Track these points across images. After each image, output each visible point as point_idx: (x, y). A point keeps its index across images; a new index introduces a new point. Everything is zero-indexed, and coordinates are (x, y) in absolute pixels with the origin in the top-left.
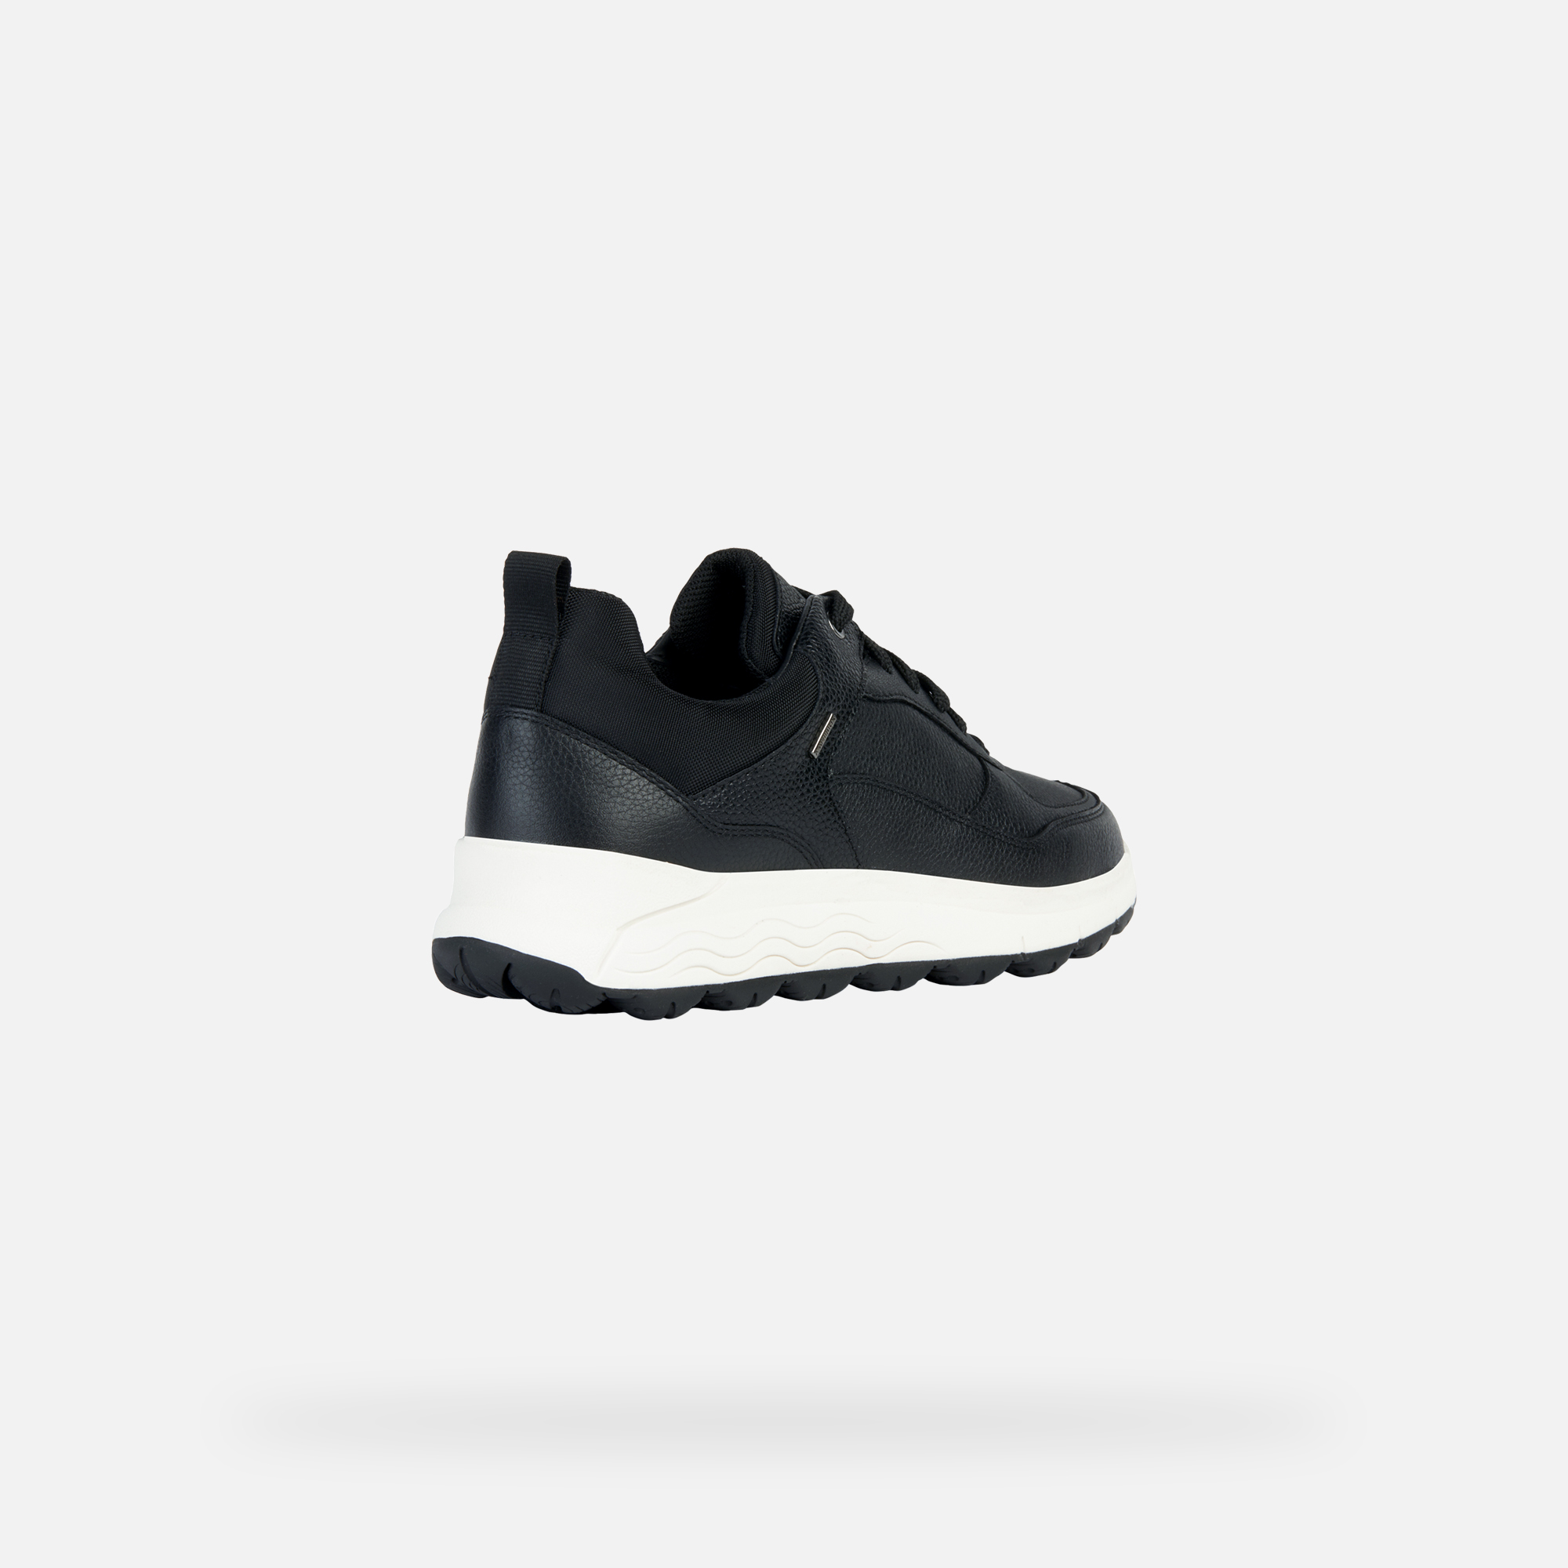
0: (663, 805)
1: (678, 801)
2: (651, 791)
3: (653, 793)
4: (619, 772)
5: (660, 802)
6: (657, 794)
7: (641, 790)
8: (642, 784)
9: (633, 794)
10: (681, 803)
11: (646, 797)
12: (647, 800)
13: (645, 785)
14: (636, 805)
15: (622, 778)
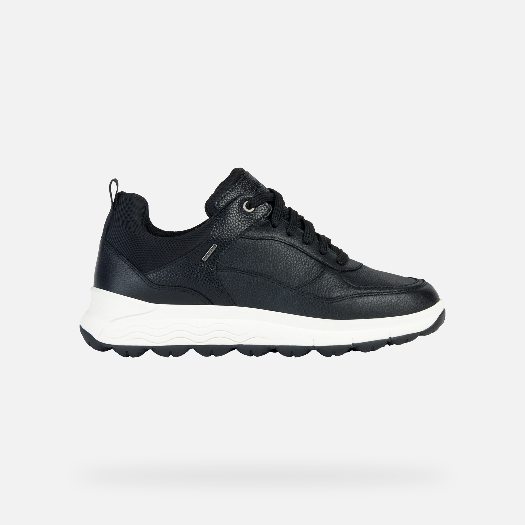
0: (132, 277)
1: (139, 275)
2: (129, 271)
3: (130, 272)
4: (121, 263)
5: (132, 275)
6: (131, 272)
7: (126, 270)
8: (127, 268)
9: (123, 272)
10: (140, 276)
11: (127, 273)
12: (127, 274)
13: (128, 269)
14: (123, 276)
15: (121, 266)
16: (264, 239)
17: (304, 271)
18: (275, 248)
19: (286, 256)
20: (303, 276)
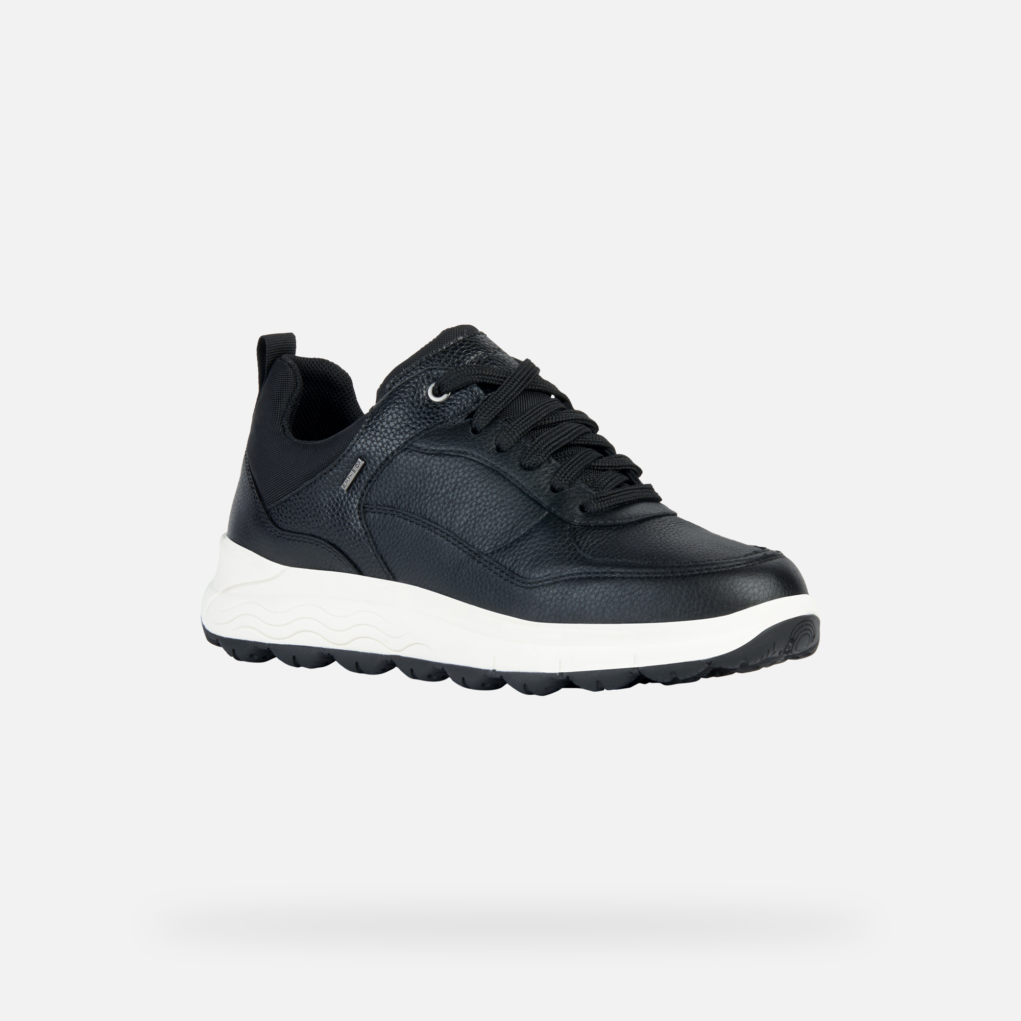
16: (447, 455)
17: (505, 522)
18: (463, 474)
19: (480, 490)
20: (501, 532)
